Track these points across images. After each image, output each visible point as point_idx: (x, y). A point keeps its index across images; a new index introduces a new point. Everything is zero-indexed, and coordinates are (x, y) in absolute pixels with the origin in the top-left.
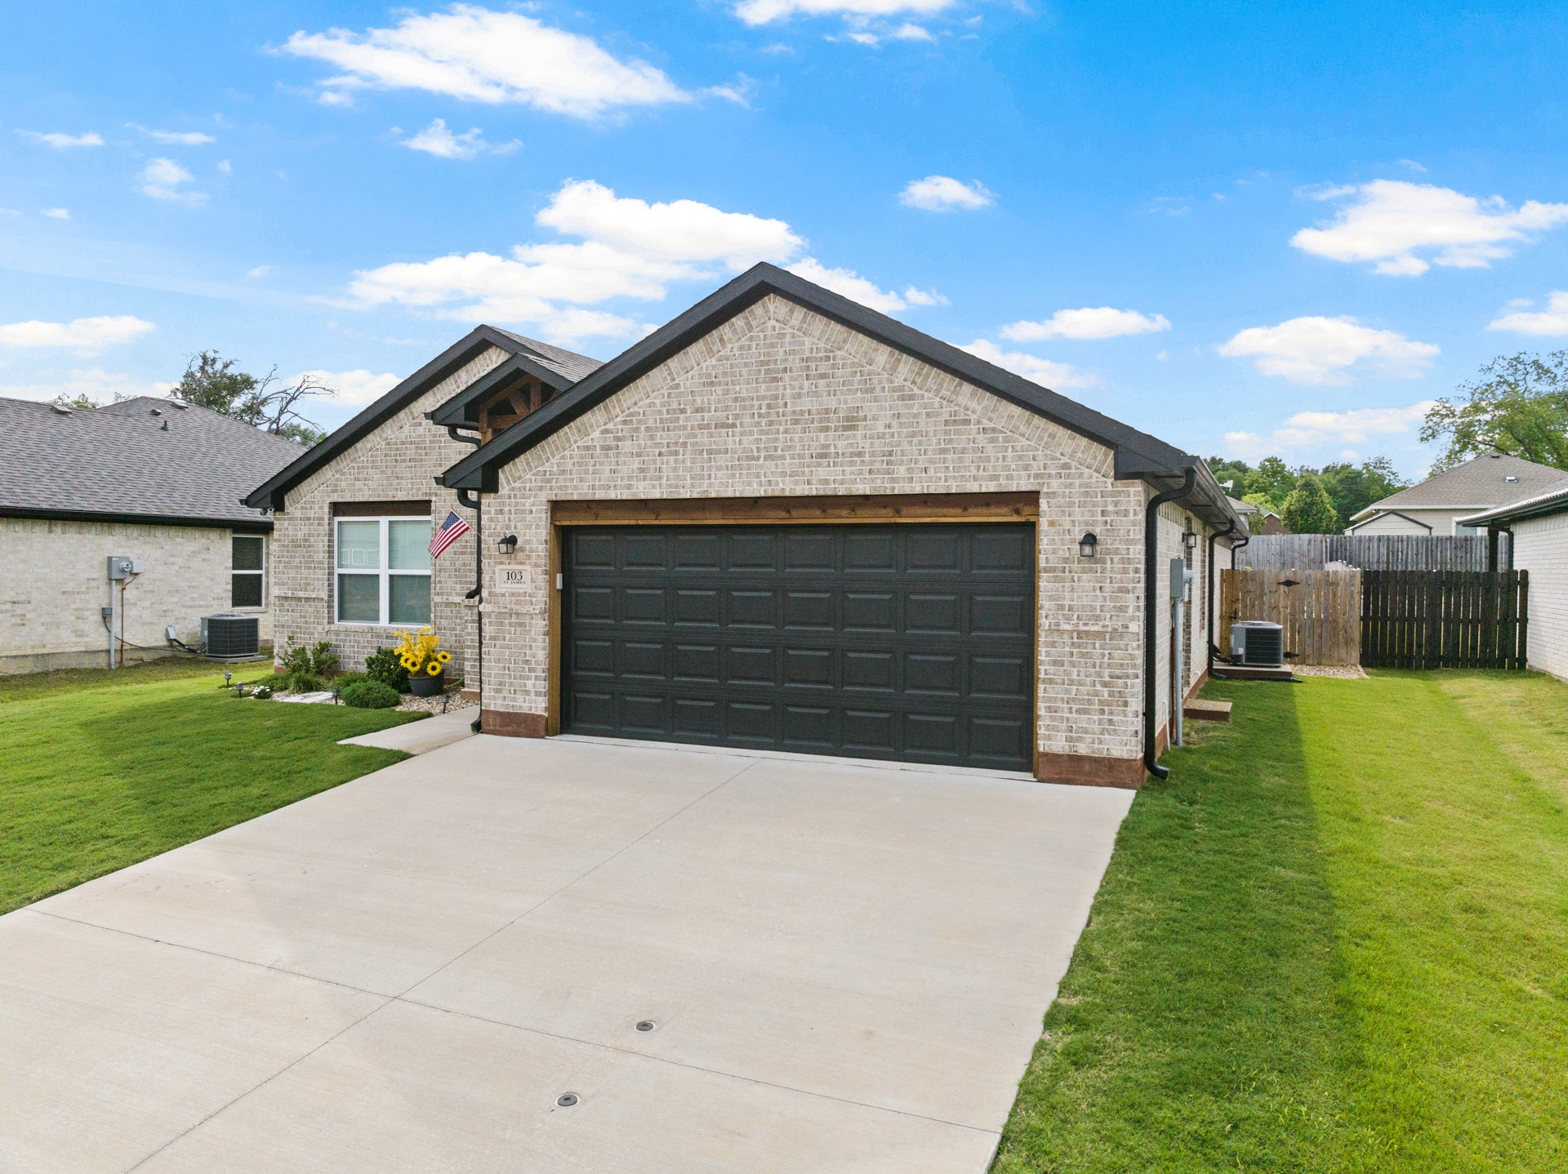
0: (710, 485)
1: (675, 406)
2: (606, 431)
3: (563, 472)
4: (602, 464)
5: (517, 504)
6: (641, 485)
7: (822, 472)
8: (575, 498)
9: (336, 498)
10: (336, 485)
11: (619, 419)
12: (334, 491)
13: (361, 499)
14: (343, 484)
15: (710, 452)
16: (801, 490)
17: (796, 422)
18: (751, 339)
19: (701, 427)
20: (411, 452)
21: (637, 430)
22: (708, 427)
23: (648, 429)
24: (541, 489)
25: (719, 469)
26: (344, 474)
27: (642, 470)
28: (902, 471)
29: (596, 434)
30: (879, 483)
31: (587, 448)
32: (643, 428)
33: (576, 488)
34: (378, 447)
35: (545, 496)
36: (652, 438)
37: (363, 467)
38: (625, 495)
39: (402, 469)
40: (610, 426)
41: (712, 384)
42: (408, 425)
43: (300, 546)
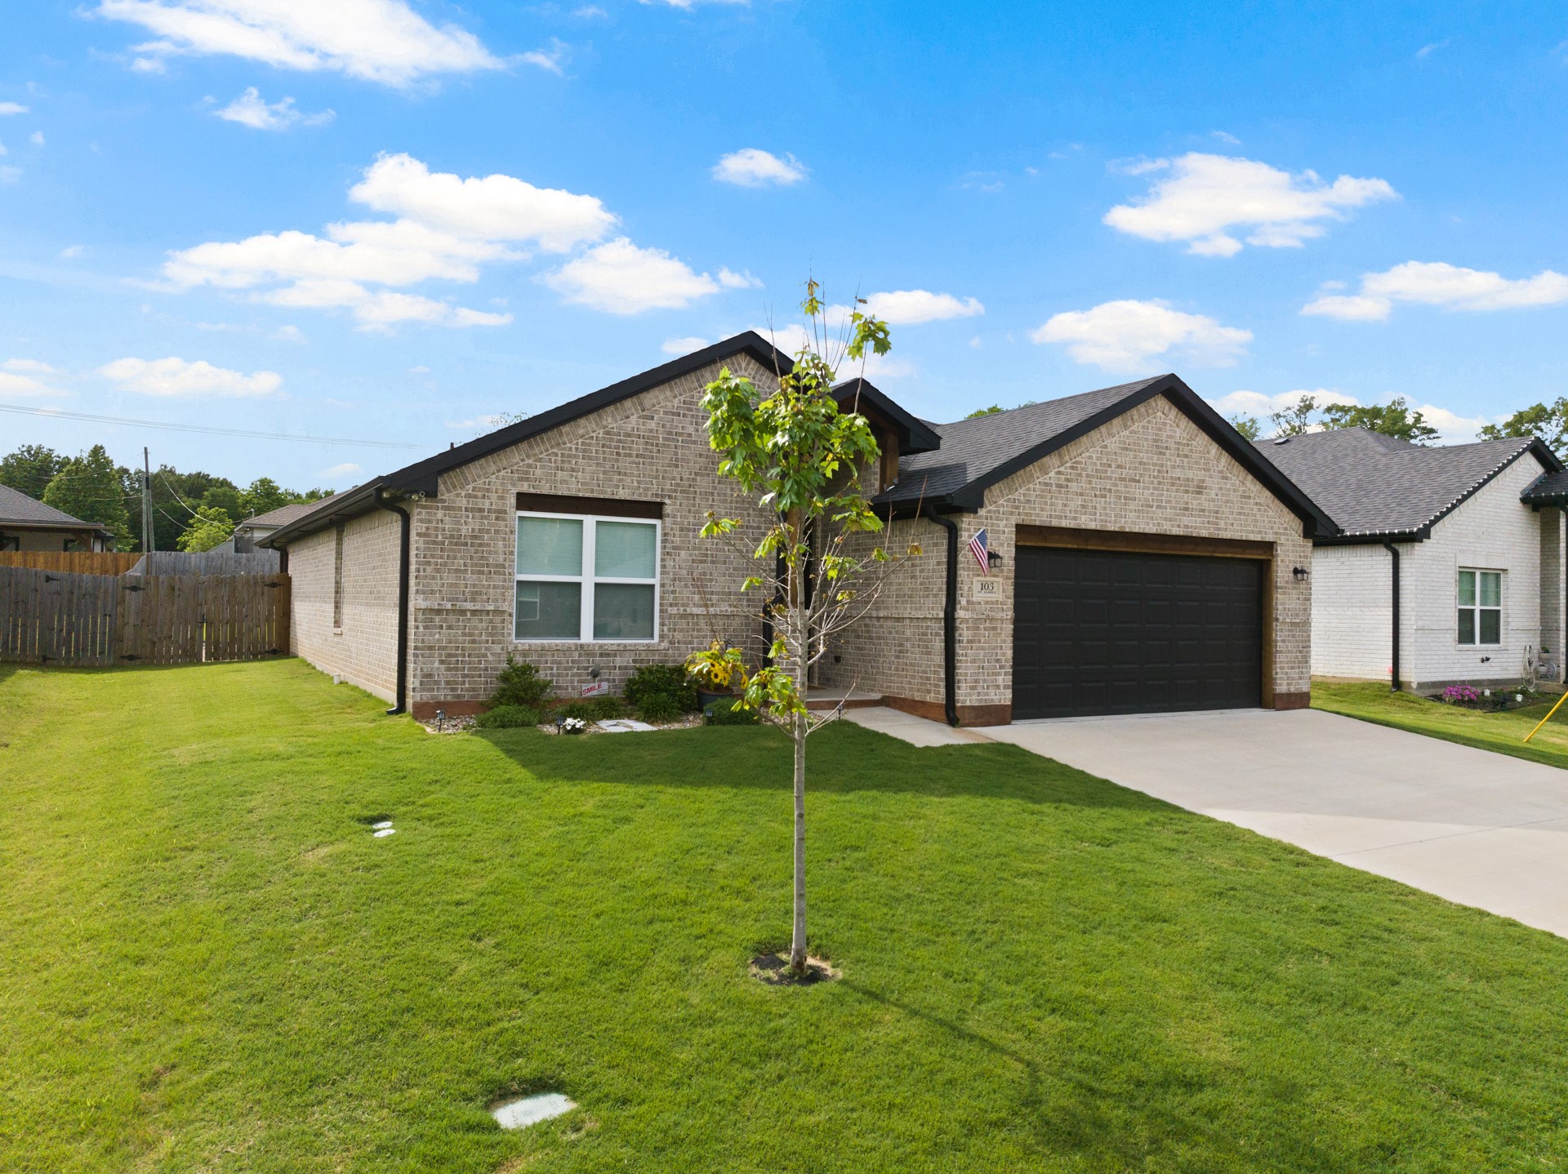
0: (1126, 522)
1: (1105, 461)
2: (1059, 473)
3: (1029, 501)
4: (1056, 498)
5: (993, 525)
6: (1084, 518)
7: (1185, 520)
8: (1037, 523)
9: (525, 488)
10: (527, 473)
11: (1068, 465)
12: (521, 479)
13: (566, 493)
14: (538, 472)
15: (1126, 498)
16: (1176, 531)
17: (1173, 484)
18: (1149, 422)
19: (1121, 479)
20: (639, 447)
21: (1080, 475)
22: (1124, 480)
23: (1088, 476)
24: (1012, 513)
25: (1131, 511)
26: (540, 460)
27: (1083, 506)
28: (1222, 524)
29: (1052, 474)
30: (1212, 531)
31: (1046, 484)
32: (1084, 474)
33: (1038, 515)
34: (594, 435)
35: (1014, 520)
36: (1090, 482)
37: (569, 456)
38: (1071, 524)
39: (624, 463)
40: (1062, 469)
41: (1126, 449)
42: (635, 416)
43: (466, 544)
